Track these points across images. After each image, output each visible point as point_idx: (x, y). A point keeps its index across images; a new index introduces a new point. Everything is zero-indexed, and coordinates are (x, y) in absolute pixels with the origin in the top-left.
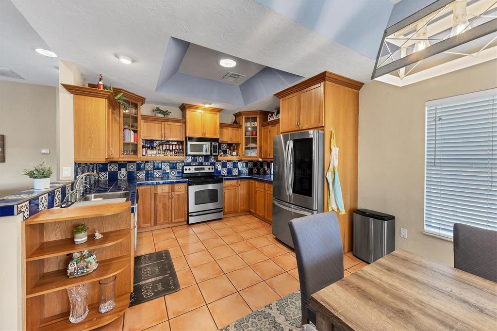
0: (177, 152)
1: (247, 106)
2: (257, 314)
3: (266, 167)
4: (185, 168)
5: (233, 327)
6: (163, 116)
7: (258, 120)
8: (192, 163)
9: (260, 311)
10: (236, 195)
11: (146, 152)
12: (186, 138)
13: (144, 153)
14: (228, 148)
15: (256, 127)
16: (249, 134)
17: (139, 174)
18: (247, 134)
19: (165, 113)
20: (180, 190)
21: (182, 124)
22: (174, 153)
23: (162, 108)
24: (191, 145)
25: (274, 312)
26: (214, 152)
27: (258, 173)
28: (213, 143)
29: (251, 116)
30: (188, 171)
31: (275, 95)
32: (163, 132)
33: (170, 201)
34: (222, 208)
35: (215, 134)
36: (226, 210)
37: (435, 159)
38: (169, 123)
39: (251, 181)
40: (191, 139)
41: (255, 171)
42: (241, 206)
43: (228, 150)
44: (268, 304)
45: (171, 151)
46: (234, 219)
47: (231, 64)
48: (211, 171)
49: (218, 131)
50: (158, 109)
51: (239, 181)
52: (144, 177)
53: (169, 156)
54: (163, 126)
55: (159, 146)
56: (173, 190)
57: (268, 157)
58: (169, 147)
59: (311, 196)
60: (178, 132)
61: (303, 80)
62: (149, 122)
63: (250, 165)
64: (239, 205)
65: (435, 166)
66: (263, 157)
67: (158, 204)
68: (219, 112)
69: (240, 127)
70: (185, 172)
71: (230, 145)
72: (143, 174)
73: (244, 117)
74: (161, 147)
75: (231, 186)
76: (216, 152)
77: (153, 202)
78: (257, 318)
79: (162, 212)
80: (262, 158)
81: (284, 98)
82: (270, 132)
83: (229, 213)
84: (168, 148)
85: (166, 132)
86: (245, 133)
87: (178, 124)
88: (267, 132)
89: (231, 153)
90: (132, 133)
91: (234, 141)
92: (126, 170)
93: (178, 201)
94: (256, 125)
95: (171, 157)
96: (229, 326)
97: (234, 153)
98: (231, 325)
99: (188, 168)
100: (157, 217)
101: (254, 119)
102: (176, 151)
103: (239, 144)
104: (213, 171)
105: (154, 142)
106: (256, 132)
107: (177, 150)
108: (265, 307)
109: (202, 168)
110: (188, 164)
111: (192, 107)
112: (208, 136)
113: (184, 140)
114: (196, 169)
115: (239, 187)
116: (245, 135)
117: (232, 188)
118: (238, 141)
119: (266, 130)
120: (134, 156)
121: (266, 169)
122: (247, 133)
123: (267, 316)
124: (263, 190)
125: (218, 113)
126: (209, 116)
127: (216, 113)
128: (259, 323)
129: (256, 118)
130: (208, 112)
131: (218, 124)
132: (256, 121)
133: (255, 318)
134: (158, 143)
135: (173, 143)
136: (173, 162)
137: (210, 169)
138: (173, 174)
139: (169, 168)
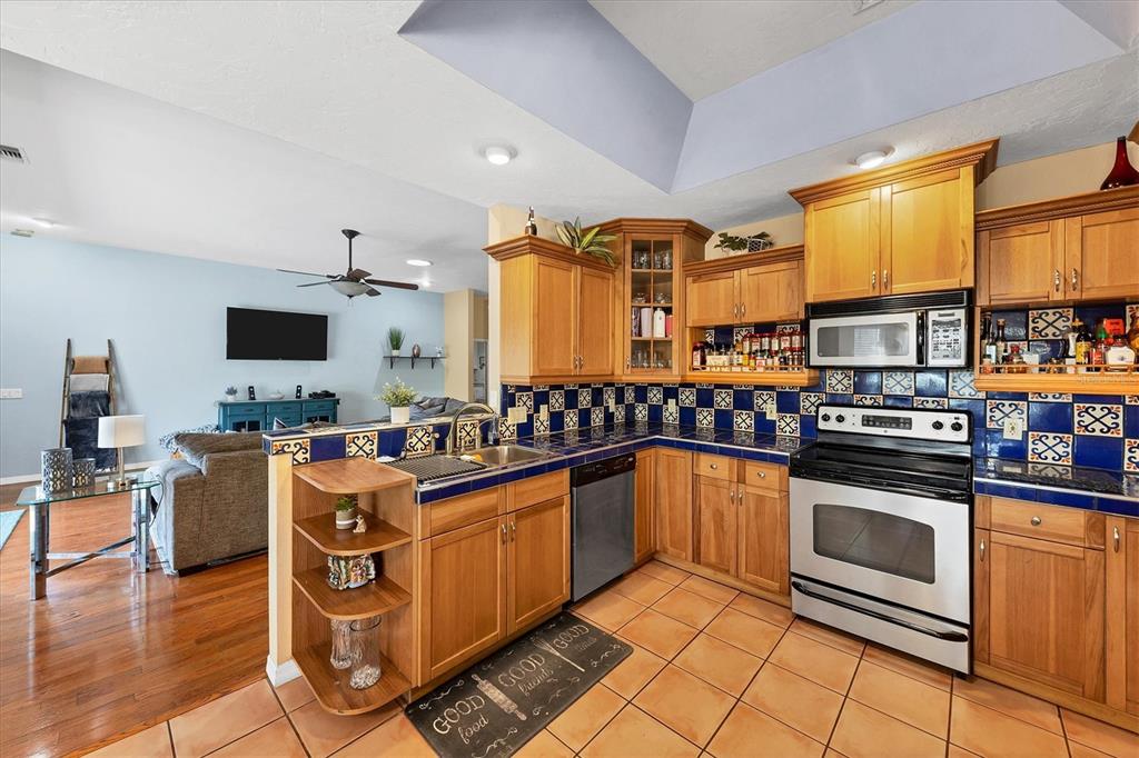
8: (849, 397)
11: (703, 361)
12: (806, 307)
13: (697, 363)
17: (702, 418)
19: (746, 243)
20: (763, 483)
21: (794, 264)
24: (821, 330)
28: (932, 317)
30: (833, 425)
32: (737, 300)
33: (733, 508)
35: (945, 271)
38: (753, 271)
48: (949, 436)
49: (964, 255)
52: (712, 426)
53: (761, 370)
54: (736, 283)
56: (741, 480)
58: (770, 342)
60: (783, 291)
67: (703, 506)
68: (973, 161)
72: (709, 418)
74: (747, 344)
77: (690, 496)
79: (712, 534)
85: (746, 297)
90: (660, 314)
92: (677, 404)
93: (756, 514)
95: (767, 373)
99: (834, 412)
100: (699, 542)
102: (787, 354)
105: (735, 330)
107: (794, 349)
109: (896, 418)
113: (803, 315)
114: (867, 421)
120: (666, 372)
125: (963, 171)
127: (949, 173)
134: (744, 333)
135: (788, 330)
136: (787, 390)
137: (938, 426)
138: (788, 429)
139: (775, 406)
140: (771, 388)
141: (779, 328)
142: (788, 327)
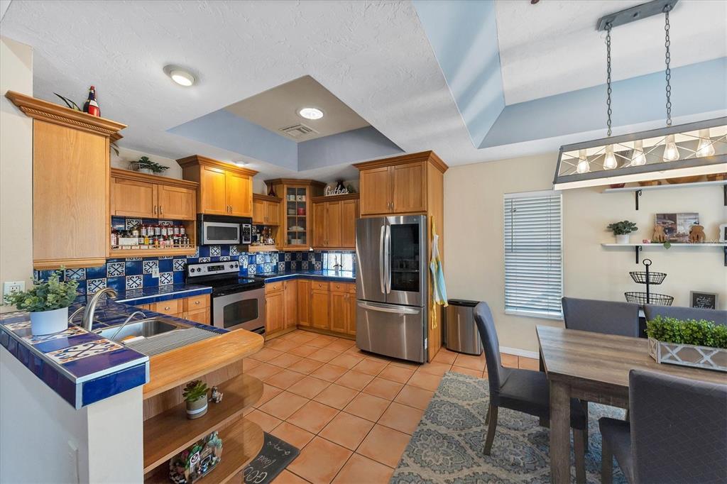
0: (178, 240)
1: (300, 172)
2: (418, 435)
3: (313, 260)
4: (190, 267)
5: (409, 459)
6: (151, 173)
7: (307, 192)
8: (200, 259)
9: (418, 431)
10: (281, 302)
12: (198, 216)
14: (258, 233)
15: (305, 203)
16: (294, 213)
17: (93, 287)
18: (290, 213)
19: (156, 168)
20: (199, 307)
21: (191, 191)
22: (172, 243)
23: (154, 159)
24: (208, 227)
25: (433, 427)
26: (245, 240)
27: (299, 268)
28: (244, 226)
29: (296, 186)
30: (196, 274)
31: (354, 165)
32: (155, 203)
34: (263, 327)
35: (246, 210)
36: (268, 329)
37: (512, 246)
38: (167, 187)
39: (300, 281)
40: (210, 218)
41: (293, 265)
42: (288, 321)
43: (258, 235)
44: (419, 422)
45: (165, 238)
46: (279, 340)
47: (314, 115)
48: (235, 270)
49: (250, 207)
50: (145, 160)
51: (285, 282)
54: (155, 192)
55: (139, 229)
56: (185, 309)
57: (325, 246)
58: (160, 231)
59: (418, 291)
60: (184, 205)
61: (402, 154)
62: (127, 182)
63: (287, 258)
64: (286, 319)
65: (512, 252)
66: (314, 245)
68: (252, 176)
69: (279, 201)
70: (191, 274)
71: (260, 228)
72: (101, 286)
73: (285, 186)
74: (144, 231)
75: (274, 291)
76: (248, 240)
78: (421, 438)
80: (313, 248)
81: (368, 171)
82: (327, 210)
83: (272, 332)
84: (158, 234)
85: (162, 204)
86: (288, 211)
87: (184, 190)
88: (322, 211)
89: (264, 240)
91: (271, 222)
94: (304, 200)
95: (167, 249)
96: (402, 460)
97: (270, 240)
98: (404, 458)
99: (195, 267)
101: (302, 192)
102: (175, 238)
103: (276, 227)
104: (238, 269)
105: (127, 220)
106: (305, 211)
107: (178, 236)
108: (419, 425)
109: (219, 267)
110: (195, 261)
111: (210, 163)
112: (236, 213)
113: (195, 219)
114: (209, 269)
115: (285, 291)
116: (288, 214)
117: (275, 294)
118: (277, 222)
119: (319, 208)
121: (314, 262)
122: (290, 210)
123: (429, 433)
124: (326, 292)
125: (250, 177)
126: (236, 181)
127: (247, 177)
128: (428, 442)
129: (305, 189)
130: (236, 175)
131: (251, 195)
132: (305, 194)
133: (420, 440)
134: (135, 223)
135: (166, 224)
136: (166, 258)
137: (232, 266)
138: (166, 281)
139: (158, 269)
140: (156, 258)
141: (160, 222)
142: (166, 222)
